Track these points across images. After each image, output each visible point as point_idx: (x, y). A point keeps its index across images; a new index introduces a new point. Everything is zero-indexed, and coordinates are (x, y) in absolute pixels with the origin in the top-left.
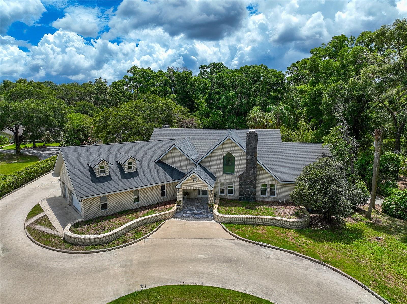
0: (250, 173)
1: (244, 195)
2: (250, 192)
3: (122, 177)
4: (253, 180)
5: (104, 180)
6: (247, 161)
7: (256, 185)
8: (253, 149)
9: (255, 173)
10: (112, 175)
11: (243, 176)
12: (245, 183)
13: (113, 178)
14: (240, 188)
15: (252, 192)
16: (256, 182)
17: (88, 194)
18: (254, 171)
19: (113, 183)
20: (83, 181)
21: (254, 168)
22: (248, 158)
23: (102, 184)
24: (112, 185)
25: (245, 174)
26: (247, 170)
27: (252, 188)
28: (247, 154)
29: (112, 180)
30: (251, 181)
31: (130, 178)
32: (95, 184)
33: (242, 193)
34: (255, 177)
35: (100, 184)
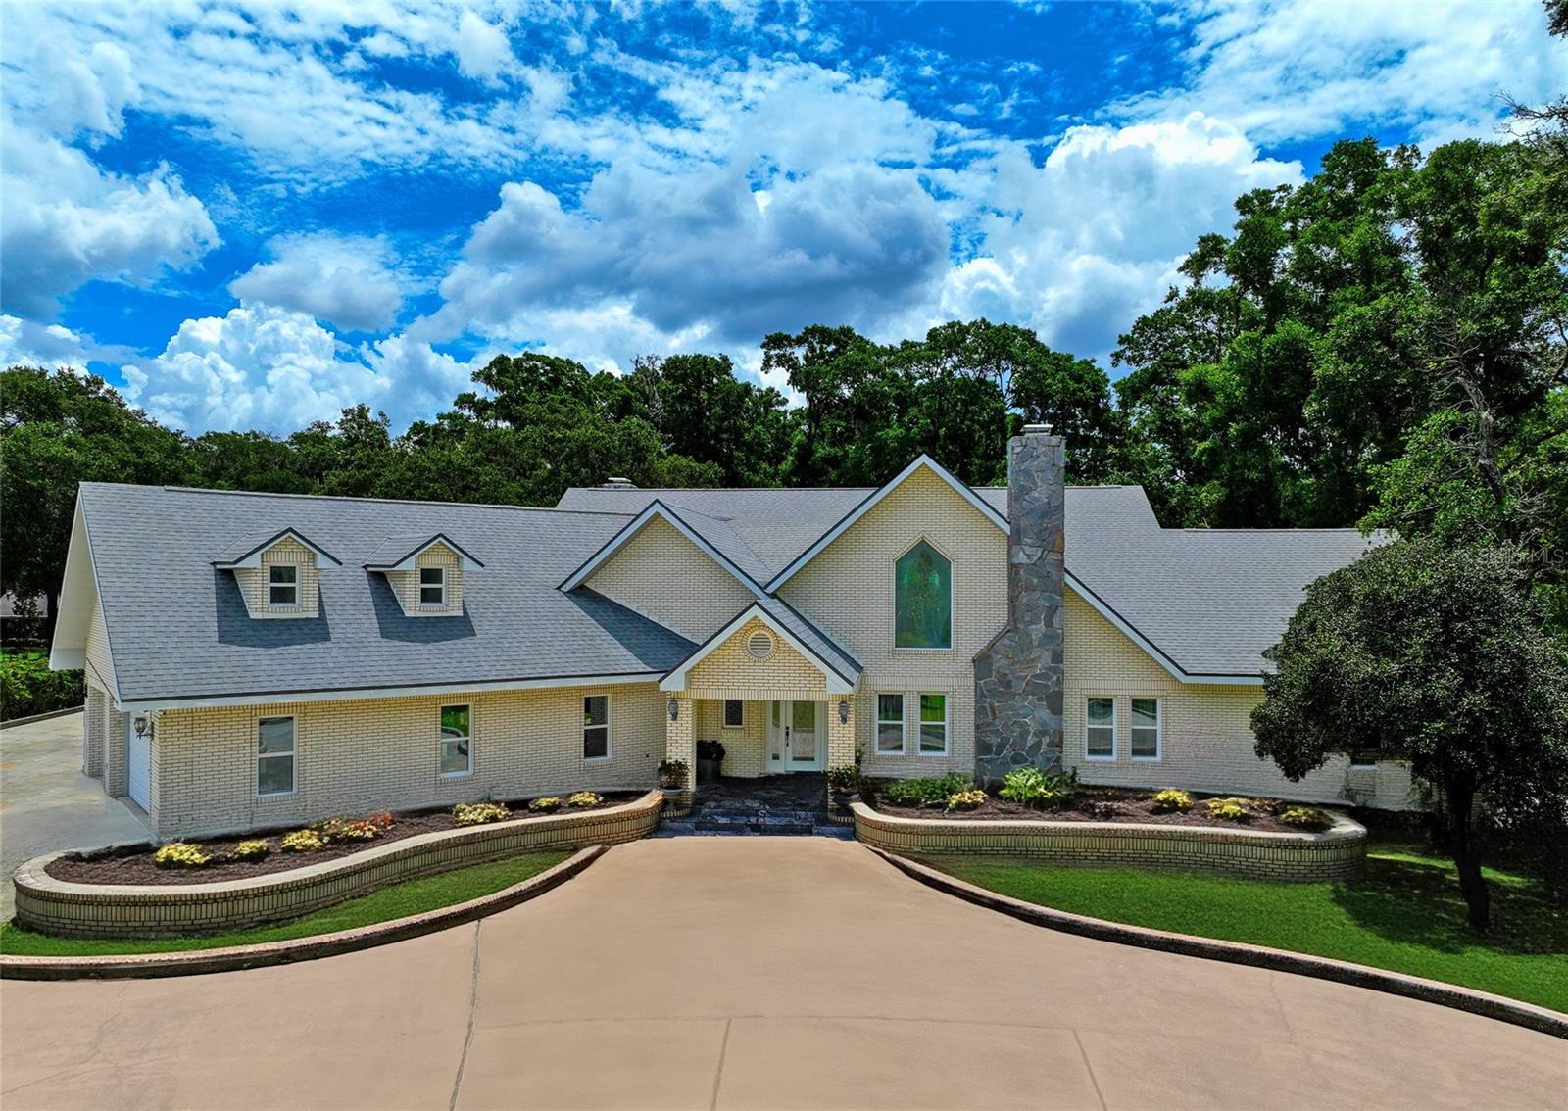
0: (1029, 635)
1: (1001, 747)
2: (1035, 734)
3: (385, 633)
4: (1049, 669)
5: (284, 637)
6: (1017, 573)
7: (1060, 695)
8: (1044, 515)
9: (1058, 636)
10: (332, 618)
11: (996, 653)
12: (1009, 685)
13: (336, 633)
14: (979, 711)
15: (1044, 733)
16: (1060, 682)
17: (185, 688)
18: (1049, 624)
19: (333, 655)
20: (173, 629)
21: (1052, 611)
22: (1022, 558)
23: (273, 651)
24: (329, 660)
25: (1006, 641)
26: (1015, 621)
27: (1044, 714)
28: (1015, 540)
29: (327, 638)
30: (1037, 676)
31: (426, 641)
32: (237, 648)
33: (994, 740)
34: (1058, 657)
35: (261, 651)
